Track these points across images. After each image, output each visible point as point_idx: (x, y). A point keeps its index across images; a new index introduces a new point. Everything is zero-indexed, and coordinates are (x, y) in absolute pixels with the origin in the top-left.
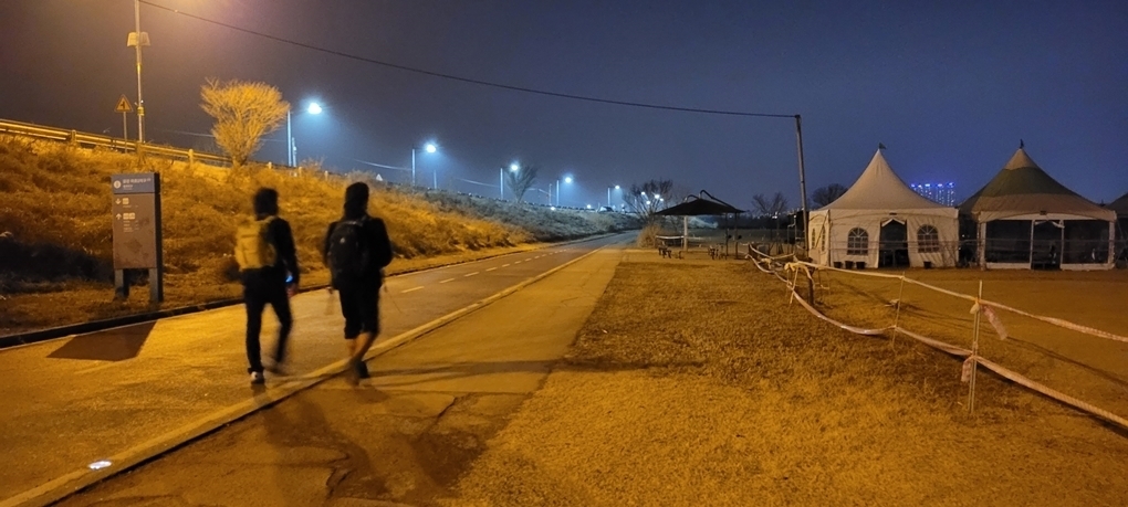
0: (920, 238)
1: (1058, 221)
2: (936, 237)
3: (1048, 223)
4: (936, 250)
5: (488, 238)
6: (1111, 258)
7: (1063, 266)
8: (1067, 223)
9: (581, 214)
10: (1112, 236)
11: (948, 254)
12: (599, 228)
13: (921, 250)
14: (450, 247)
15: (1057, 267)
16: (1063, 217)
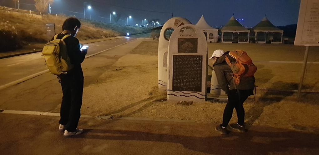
0: (210, 36)
1: (238, 32)
2: (213, 36)
3: (236, 33)
4: (213, 39)
5: (109, 35)
6: (248, 41)
7: (239, 42)
8: (240, 33)
9: (134, 28)
10: (249, 36)
11: (215, 40)
12: (139, 32)
13: (210, 39)
14: (101, 37)
15: (237, 42)
16: (239, 31)
